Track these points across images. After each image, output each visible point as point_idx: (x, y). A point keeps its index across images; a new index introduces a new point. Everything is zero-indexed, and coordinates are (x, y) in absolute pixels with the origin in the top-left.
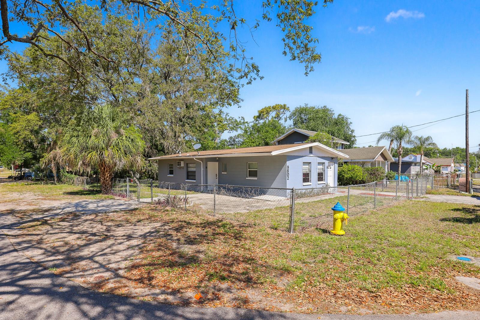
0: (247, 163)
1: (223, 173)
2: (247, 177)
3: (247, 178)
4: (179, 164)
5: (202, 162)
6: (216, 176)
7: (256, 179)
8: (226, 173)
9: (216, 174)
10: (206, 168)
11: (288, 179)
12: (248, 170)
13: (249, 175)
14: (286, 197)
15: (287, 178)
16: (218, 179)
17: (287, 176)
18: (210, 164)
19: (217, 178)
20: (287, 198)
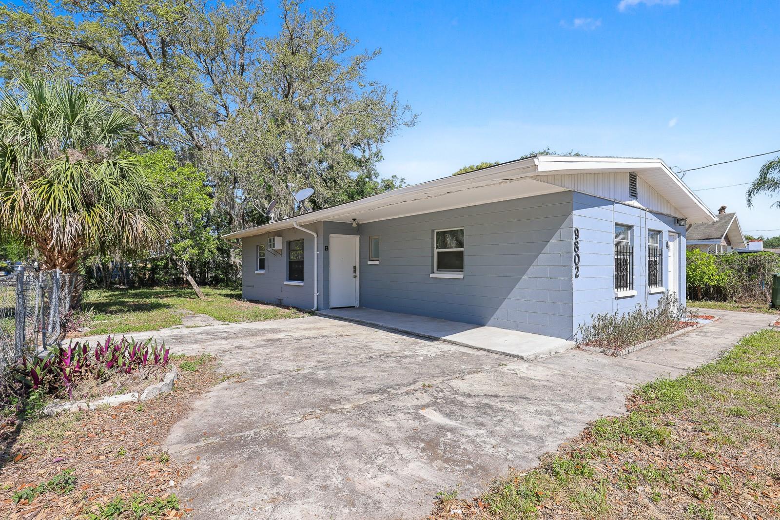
0: (433, 231)
1: (369, 263)
2: (433, 272)
3: (432, 276)
4: (272, 243)
5: (315, 235)
6: (355, 272)
7: (460, 276)
8: (377, 263)
9: (355, 267)
10: (327, 248)
11: (577, 277)
12: (436, 251)
13: (439, 267)
14: (571, 338)
15: (574, 271)
16: (358, 279)
17: (574, 266)
18: (336, 240)
19: (355, 277)
20: (572, 343)
